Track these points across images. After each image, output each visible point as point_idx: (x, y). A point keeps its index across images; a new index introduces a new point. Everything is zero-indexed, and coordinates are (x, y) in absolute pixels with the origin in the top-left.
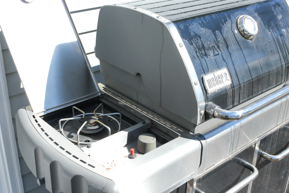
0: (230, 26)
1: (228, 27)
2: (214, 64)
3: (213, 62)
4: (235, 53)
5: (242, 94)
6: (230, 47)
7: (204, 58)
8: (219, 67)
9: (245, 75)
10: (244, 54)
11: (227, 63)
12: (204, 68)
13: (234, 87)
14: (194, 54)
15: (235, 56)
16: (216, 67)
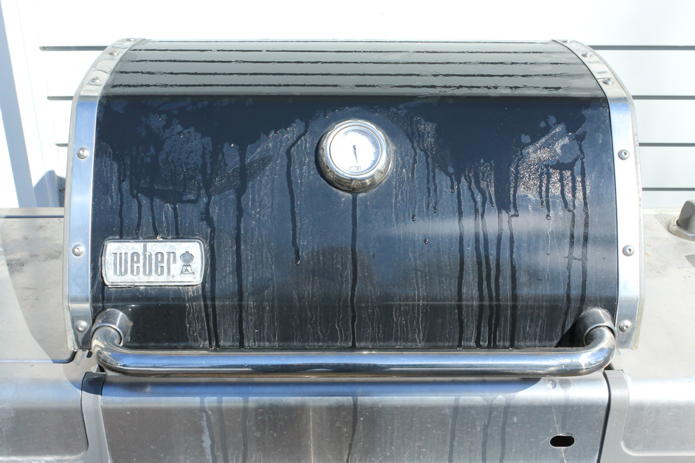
0: (288, 140)
1: (281, 141)
2: (167, 221)
3: (166, 217)
4: (262, 213)
5: (251, 324)
6: (253, 193)
7: (138, 200)
8: (179, 233)
9: (272, 279)
10: (299, 225)
11: (213, 231)
12: (126, 221)
13: (213, 299)
14: (112, 181)
15: (259, 219)
16: (168, 231)
